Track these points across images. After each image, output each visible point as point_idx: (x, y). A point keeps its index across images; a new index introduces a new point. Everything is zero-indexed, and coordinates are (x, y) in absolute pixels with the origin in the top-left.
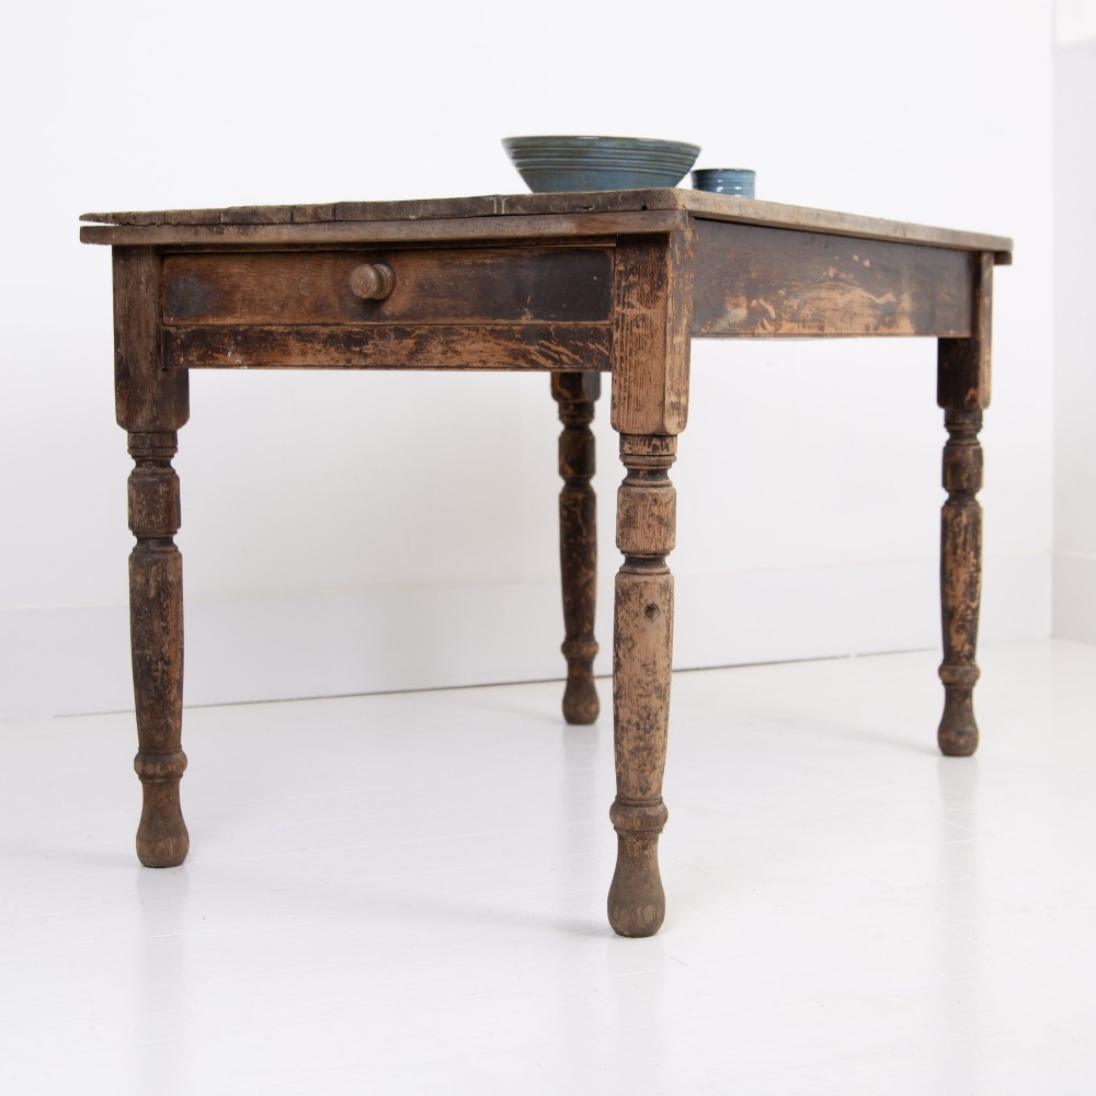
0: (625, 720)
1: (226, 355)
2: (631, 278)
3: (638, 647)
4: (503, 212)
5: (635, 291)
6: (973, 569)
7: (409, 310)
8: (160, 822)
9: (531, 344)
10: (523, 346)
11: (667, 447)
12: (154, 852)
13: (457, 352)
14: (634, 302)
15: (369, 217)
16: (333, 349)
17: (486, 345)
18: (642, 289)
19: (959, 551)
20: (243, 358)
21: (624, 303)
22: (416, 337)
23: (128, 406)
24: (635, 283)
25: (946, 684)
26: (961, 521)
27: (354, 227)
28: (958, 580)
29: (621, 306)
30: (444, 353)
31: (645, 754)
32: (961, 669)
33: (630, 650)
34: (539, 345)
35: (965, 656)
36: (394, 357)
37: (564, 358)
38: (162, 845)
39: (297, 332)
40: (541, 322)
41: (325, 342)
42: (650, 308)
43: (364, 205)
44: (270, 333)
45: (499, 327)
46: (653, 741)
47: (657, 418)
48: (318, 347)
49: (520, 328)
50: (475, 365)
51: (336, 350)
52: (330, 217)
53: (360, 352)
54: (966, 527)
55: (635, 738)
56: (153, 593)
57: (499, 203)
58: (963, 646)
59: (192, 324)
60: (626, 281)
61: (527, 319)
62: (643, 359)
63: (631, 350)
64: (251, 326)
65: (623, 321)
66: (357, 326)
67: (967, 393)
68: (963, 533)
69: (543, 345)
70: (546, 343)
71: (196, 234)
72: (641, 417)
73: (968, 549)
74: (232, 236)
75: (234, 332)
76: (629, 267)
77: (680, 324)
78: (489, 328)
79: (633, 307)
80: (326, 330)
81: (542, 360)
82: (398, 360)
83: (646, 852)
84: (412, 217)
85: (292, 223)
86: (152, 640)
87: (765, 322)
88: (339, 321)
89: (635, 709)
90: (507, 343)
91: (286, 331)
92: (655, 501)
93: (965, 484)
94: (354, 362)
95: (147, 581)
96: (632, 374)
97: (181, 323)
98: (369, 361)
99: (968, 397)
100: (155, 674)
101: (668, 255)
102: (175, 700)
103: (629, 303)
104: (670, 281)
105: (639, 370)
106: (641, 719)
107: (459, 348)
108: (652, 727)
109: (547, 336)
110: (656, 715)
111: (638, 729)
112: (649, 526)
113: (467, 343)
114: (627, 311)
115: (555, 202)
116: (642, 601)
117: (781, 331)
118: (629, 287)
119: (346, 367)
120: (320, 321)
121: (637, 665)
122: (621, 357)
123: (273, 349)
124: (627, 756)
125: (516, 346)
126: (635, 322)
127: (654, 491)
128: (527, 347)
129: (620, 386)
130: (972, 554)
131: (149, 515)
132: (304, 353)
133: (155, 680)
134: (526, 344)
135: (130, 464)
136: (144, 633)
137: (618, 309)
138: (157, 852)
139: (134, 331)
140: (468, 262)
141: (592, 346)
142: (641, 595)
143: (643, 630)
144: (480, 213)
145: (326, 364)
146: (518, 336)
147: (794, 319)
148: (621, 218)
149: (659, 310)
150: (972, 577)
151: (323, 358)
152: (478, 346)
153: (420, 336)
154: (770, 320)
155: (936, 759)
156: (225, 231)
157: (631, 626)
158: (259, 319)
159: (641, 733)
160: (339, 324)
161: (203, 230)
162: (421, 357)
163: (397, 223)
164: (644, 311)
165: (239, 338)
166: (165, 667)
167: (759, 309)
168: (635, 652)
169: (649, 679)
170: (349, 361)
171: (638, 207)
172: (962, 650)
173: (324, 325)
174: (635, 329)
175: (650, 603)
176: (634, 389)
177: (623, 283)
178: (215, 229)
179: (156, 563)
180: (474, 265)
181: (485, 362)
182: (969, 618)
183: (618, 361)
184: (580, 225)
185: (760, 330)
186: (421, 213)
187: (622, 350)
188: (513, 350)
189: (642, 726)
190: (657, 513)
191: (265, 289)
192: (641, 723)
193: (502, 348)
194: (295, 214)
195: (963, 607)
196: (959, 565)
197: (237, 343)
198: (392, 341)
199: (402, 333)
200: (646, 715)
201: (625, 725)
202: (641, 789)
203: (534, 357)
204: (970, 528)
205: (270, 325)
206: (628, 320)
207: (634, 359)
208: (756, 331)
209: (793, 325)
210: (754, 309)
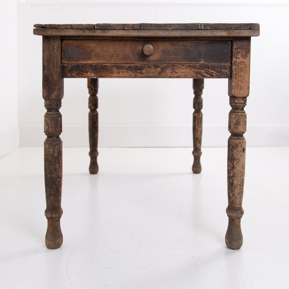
0: (236, 184)
1: (88, 73)
2: (239, 50)
3: (240, 161)
4: (203, 28)
5: (240, 54)
7: (160, 59)
8: (56, 233)
9: (202, 70)
10: (200, 71)
12: (55, 244)
13: (176, 73)
14: (240, 57)
15: (153, 28)
16: (130, 71)
17: (187, 70)
18: (242, 53)
20: (94, 74)
21: (236, 58)
22: (161, 67)
23: (48, 91)
24: (240, 52)
27: (147, 31)
29: (235, 58)
30: (172, 73)
33: (238, 162)
34: (205, 70)
36: (153, 74)
37: (214, 74)
38: (58, 241)
39: (116, 66)
40: (207, 63)
41: (127, 69)
42: (245, 59)
43: (152, 24)
44: (106, 66)
45: (191, 65)
47: (247, 92)
48: (124, 71)
49: (198, 65)
50: (183, 76)
51: (131, 72)
52: (139, 28)
53: (140, 72)
55: (239, 189)
56: (56, 155)
57: (201, 25)
59: (74, 63)
60: (237, 50)
61: (202, 62)
62: (243, 74)
63: (239, 71)
64: (98, 64)
65: (236, 63)
66: (139, 64)
69: (206, 70)
70: (208, 70)
71: (84, 32)
72: (242, 92)
74: (98, 33)
75: (91, 66)
76: (238, 47)
78: (188, 65)
79: (239, 59)
80: (127, 65)
81: (206, 75)
82: (154, 75)
84: (169, 29)
85: (124, 29)
86: (56, 171)
88: (133, 62)
89: (239, 180)
90: (193, 69)
91: (112, 65)
94: (138, 76)
95: (54, 151)
96: (239, 79)
97: (69, 63)
98: (144, 75)
100: (56, 183)
101: (250, 43)
103: (238, 57)
105: (241, 78)
106: (241, 183)
107: (177, 71)
109: (208, 68)
111: (240, 186)
112: (244, 124)
113: (180, 70)
114: (238, 60)
116: (242, 147)
118: (238, 53)
120: (126, 62)
121: (240, 167)
122: (236, 74)
123: (106, 71)
124: (236, 195)
125: (197, 71)
126: (240, 63)
128: (201, 71)
129: (235, 83)
131: (55, 128)
132: (119, 73)
133: (56, 185)
134: (201, 70)
136: (53, 169)
138: (56, 244)
139: (51, 65)
140: (181, 44)
141: (223, 71)
142: (242, 146)
143: (242, 156)
144: (194, 28)
145: (127, 76)
146: (198, 67)
149: (248, 60)
151: (126, 74)
152: (183, 71)
153: (163, 67)
156: (96, 32)
157: (239, 155)
158: (101, 62)
159: (241, 187)
160: (133, 63)
161: (87, 31)
162: (163, 74)
163: (163, 31)
164: (243, 60)
165: (93, 68)
168: (240, 163)
170: (136, 75)
171: (248, 28)
173: (126, 64)
174: (240, 65)
175: (244, 147)
176: (240, 84)
177: (236, 52)
178: (92, 31)
179: (57, 144)
180: (183, 45)
181: (186, 75)
183: (235, 75)
184: (228, 33)
186: (173, 28)
187: (236, 72)
188: (196, 72)
189: (241, 185)
191: (104, 52)
192: (241, 184)
193: (192, 71)
194: (125, 26)
197: (92, 69)
198: (152, 69)
199: (156, 67)
201: (236, 185)
203: (203, 74)
205: (106, 63)
206: (238, 62)
207: (240, 74)
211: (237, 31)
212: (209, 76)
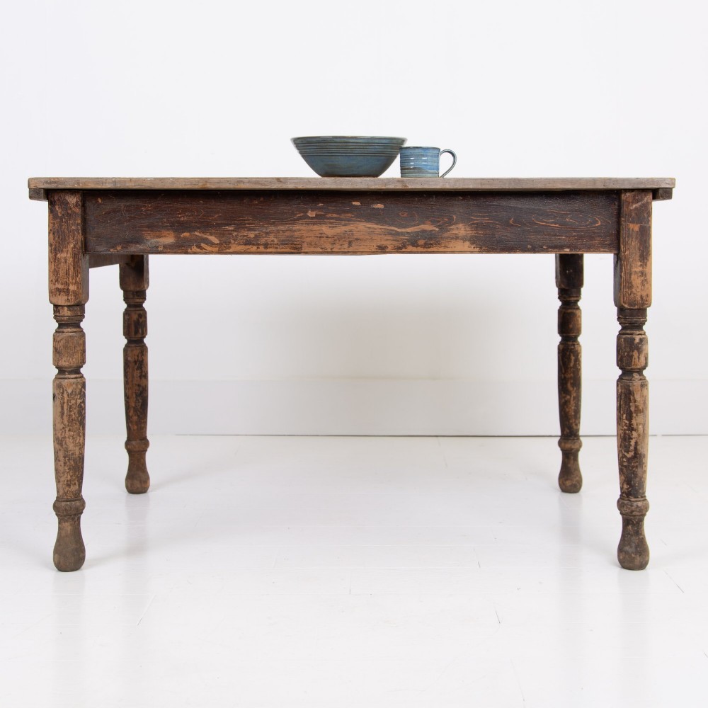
11: (59, 312)
26: (618, 391)
32: (621, 502)
35: (624, 492)
54: (620, 395)
58: (623, 485)
68: (619, 399)
87: (202, 245)
93: (620, 363)
117: (228, 250)
130: (625, 417)
147: (248, 242)
150: (625, 434)
154: (211, 244)
167: (193, 238)
172: (623, 488)
182: (626, 464)
185: (195, 249)
195: (620, 455)
204: (623, 398)
208: (189, 251)
209: (250, 247)
210: (185, 238)
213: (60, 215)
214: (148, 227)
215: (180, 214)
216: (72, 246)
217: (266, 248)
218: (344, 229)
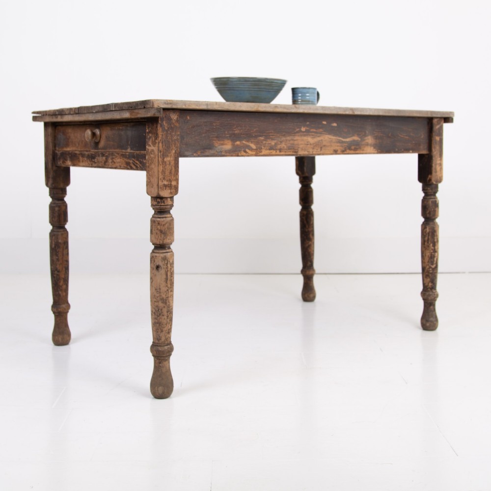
0: (152, 311)
1: (67, 162)
2: (150, 135)
3: (154, 282)
4: (113, 110)
5: (151, 140)
6: (432, 251)
7: (104, 146)
9: (130, 160)
11: (164, 202)
13: (114, 162)
14: (150, 144)
15: (85, 112)
17: (121, 160)
18: (153, 139)
19: (426, 243)
20: (71, 163)
21: (148, 145)
24: (151, 137)
25: (424, 299)
26: (426, 231)
27: (83, 115)
28: (426, 255)
30: (112, 162)
31: (158, 325)
32: (427, 293)
35: (429, 288)
36: (101, 164)
37: (138, 166)
39: (81, 154)
40: (133, 151)
41: (87, 157)
43: (84, 107)
44: (76, 154)
45: (123, 153)
46: (161, 320)
47: (156, 190)
48: (85, 159)
49: (128, 153)
50: (118, 167)
51: (89, 160)
52: (77, 112)
53: (94, 161)
54: (429, 233)
55: (154, 318)
56: (53, 246)
58: (428, 284)
59: (61, 150)
61: (129, 150)
62: (153, 167)
63: (150, 163)
64: (73, 151)
65: (148, 152)
66: (93, 152)
67: (428, 177)
68: (427, 236)
69: (133, 161)
71: (53, 118)
72: (153, 190)
73: (429, 243)
75: (69, 153)
76: (149, 130)
77: (170, 153)
78: (121, 153)
79: (150, 146)
80: (87, 153)
81: (133, 166)
83: (161, 365)
84: (94, 112)
87: (247, 150)
89: (153, 307)
90: (125, 159)
91: (79, 153)
92: (159, 223)
93: (428, 215)
96: (151, 173)
97: (59, 149)
98: (96, 165)
99: (428, 179)
100: (54, 275)
101: (159, 126)
102: (62, 285)
104: (160, 136)
105: (152, 171)
106: (156, 311)
107: (115, 161)
108: (160, 314)
109: (134, 157)
110: (162, 310)
112: (156, 233)
113: (116, 159)
114: (149, 148)
115: (125, 106)
116: (154, 264)
117: (260, 154)
119: (92, 167)
121: (153, 289)
122: (148, 166)
123: (77, 159)
127: (159, 219)
129: (148, 177)
130: (431, 245)
131: (52, 218)
132: (83, 161)
135: (50, 200)
137: (147, 147)
140: (116, 128)
142: (154, 261)
143: (155, 276)
144: (108, 110)
145: (87, 165)
146: (127, 156)
147: (271, 148)
148: (140, 111)
149: (157, 148)
150: (431, 255)
151: (86, 163)
152: (118, 160)
153: (106, 156)
154: (252, 149)
155: (420, 331)
157: (152, 273)
158: (74, 149)
159: (156, 316)
160: (89, 151)
162: (107, 164)
163: (91, 114)
164: (153, 148)
165: (70, 155)
166: (58, 273)
167: (242, 145)
168: (153, 284)
169: (158, 295)
170: (92, 164)
171: (143, 107)
172: (428, 286)
173: (87, 151)
174: (151, 155)
175: (157, 264)
176: (151, 179)
177: (148, 137)
179: (54, 235)
181: (120, 166)
182: (431, 272)
184: (131, 114)
185: (243, 153)
186: (96, 110)
187: (148, 163)
188: (127, 162)
189: (156, 314)
190: (159, 229)
191: (75, 138)
193: (124, 161)
195: (428, 267)
196: (426, 249)
197: (70, 157)
198: (101, 157)
199: (103, 155)
200: (157, 309)
202: (157, 339)
203: (131, 165)
204: (430, 234)
205: (76, 151)
206: (150, 151)
207: (151, 167)
208: (240, 154)
209: (272, 151)
210: (237, 145)
211: (136, 111)
212: (134, 167)
213: (166, 128)
214: (217, 137)
215: (235, 128)
216: (174, 151)
217: (280, 152)
218: (319, 139)
